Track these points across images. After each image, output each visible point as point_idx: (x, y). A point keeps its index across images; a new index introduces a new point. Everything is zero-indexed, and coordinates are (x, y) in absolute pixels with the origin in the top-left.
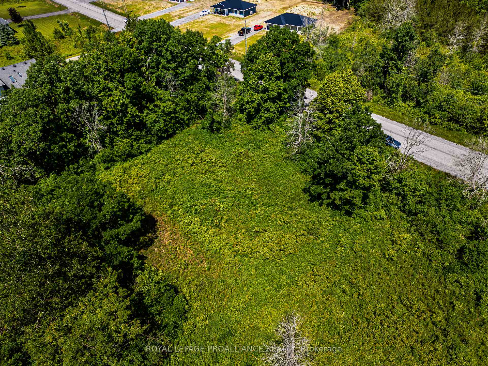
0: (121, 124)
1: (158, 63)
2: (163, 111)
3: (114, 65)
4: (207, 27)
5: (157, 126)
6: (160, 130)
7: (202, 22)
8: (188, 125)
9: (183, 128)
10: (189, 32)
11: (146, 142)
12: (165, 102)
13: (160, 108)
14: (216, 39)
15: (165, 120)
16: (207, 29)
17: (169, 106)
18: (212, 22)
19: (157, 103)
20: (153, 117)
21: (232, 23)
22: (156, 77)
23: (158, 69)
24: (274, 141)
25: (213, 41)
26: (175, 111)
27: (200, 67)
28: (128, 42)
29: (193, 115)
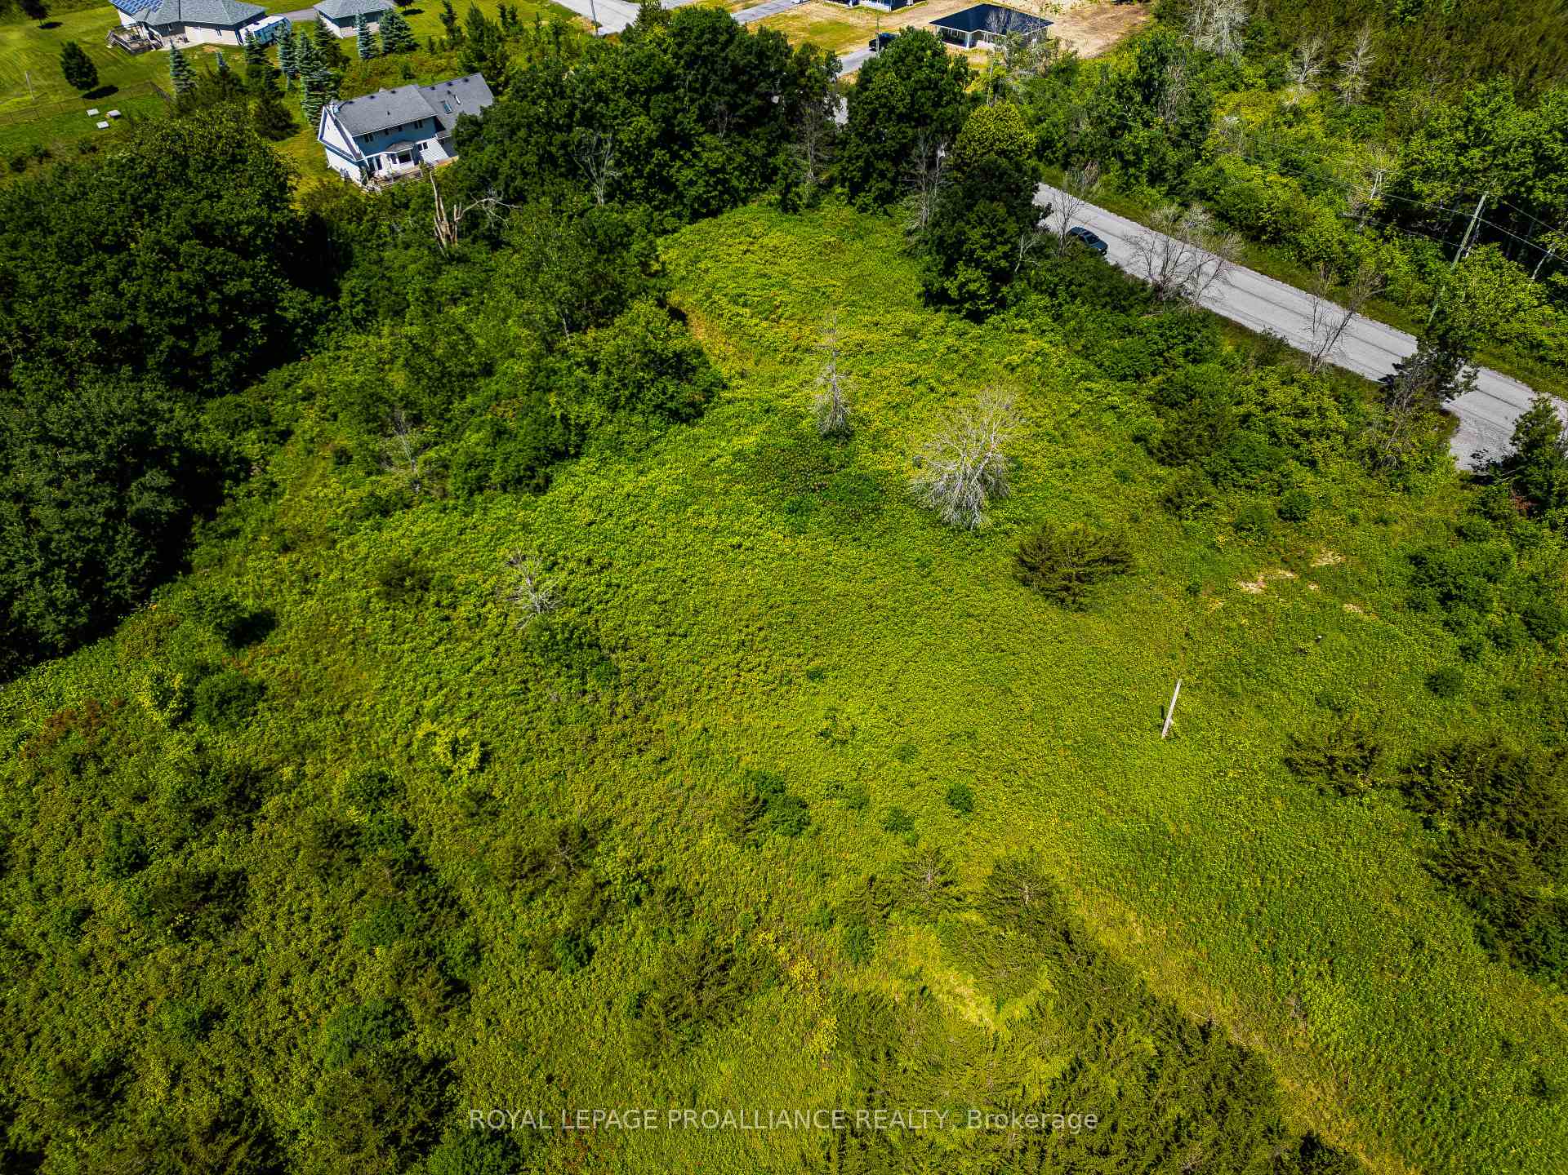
0: (640, 176)
1: (706, 81)
2: (706, 165)
3: (637, 79)
4: (803, 30)
5: (692, 192)
6: (698, 198)
7: (794, 17)
8: (745, 202)
9: (735, 205)
10: (762, 31)
11: (673, 215)
12: (711, 150)
13: (700, 160)
14: (809, 48)
15: (707, 184)
16: (803, 34)
17: (715, 159)
18: (816, 19)
19: (698, 149)
20: (688, 174)
21: (862, 23)
22: (700, 108)
23: (704, 94)
24: (890, 232)
25: (803, 52)
26: (723, 170)
27: (776, 99)
28: (659, 45)
29: (756, 184)
